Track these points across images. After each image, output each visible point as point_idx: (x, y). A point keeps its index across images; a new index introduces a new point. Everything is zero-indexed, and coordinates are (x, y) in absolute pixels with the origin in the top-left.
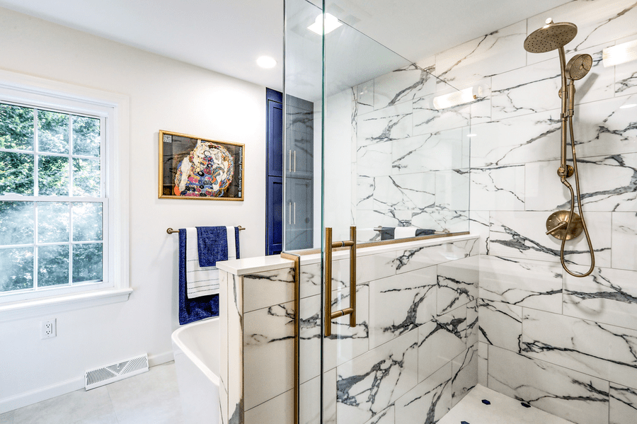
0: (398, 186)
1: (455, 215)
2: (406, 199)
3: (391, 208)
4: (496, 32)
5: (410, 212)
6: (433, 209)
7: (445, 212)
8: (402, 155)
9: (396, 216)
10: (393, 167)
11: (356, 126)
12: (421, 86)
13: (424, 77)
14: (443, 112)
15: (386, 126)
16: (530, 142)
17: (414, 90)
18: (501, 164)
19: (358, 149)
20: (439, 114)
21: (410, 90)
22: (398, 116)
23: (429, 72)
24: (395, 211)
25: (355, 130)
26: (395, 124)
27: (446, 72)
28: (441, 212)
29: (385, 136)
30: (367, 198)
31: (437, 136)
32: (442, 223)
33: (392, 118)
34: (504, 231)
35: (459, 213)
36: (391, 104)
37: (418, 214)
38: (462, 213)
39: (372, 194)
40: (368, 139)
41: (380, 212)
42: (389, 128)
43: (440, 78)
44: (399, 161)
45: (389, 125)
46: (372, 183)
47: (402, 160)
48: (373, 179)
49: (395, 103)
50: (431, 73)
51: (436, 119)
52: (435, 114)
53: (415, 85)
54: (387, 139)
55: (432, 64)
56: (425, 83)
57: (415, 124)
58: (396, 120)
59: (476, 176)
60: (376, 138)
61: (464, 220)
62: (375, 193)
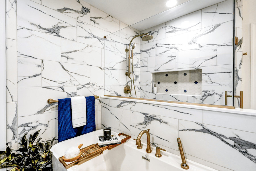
0: (66, 70)
1: (99, 88)
2: (72, 79)
3: (61, 85)
4: (112, 17)
5: (76, 88)
6: (89, 85)
7: (95, 87)
8: (70, 51)
9: (65, 90)
10: (62, 56)
11: (14, 4)
12: (82, 15)
13: (84, 11)
14: (93, 37)
15: (56, 24)
16: (120, 62)
17: (77, 14)
18: (114, 68)
19: (19, 28)
20: (92, 37)
21: (75, 12)
22: (66, 23)
23: (87, 11)
24: (64, 87)
25: (13, 6)
26: (64, 27)
27: (95, 18)
28: (93, 87)
29: (54, 31)
30: (34, 76)
31: (91, 47)
32: (93, 92)
33: (60, 22)
34: (114, 93)
35: (101, 87)
36: (59, 10)
37: (81, 88)
38: (102, 87)
39: (40, 73)
40: (34, 25)
41: (49, 88)
42: (58, 28)
43: (92, 19)
44: (67, 54)
45: (58, 25)
46: (41, 64)
47: (69, 53)
48: (41, 61)
49: (63, 13)
50: (88, 12)
51: (90, 39)
52: (90, 35)
53: (78, 12)
54: (56, 34)
55: (88, 8)
56: (84, 15)
57: (78, 35)
58: (65, 25)
59: (107, 71)
60: (44, 29)
61: (102, 90)
62: (43, 72)
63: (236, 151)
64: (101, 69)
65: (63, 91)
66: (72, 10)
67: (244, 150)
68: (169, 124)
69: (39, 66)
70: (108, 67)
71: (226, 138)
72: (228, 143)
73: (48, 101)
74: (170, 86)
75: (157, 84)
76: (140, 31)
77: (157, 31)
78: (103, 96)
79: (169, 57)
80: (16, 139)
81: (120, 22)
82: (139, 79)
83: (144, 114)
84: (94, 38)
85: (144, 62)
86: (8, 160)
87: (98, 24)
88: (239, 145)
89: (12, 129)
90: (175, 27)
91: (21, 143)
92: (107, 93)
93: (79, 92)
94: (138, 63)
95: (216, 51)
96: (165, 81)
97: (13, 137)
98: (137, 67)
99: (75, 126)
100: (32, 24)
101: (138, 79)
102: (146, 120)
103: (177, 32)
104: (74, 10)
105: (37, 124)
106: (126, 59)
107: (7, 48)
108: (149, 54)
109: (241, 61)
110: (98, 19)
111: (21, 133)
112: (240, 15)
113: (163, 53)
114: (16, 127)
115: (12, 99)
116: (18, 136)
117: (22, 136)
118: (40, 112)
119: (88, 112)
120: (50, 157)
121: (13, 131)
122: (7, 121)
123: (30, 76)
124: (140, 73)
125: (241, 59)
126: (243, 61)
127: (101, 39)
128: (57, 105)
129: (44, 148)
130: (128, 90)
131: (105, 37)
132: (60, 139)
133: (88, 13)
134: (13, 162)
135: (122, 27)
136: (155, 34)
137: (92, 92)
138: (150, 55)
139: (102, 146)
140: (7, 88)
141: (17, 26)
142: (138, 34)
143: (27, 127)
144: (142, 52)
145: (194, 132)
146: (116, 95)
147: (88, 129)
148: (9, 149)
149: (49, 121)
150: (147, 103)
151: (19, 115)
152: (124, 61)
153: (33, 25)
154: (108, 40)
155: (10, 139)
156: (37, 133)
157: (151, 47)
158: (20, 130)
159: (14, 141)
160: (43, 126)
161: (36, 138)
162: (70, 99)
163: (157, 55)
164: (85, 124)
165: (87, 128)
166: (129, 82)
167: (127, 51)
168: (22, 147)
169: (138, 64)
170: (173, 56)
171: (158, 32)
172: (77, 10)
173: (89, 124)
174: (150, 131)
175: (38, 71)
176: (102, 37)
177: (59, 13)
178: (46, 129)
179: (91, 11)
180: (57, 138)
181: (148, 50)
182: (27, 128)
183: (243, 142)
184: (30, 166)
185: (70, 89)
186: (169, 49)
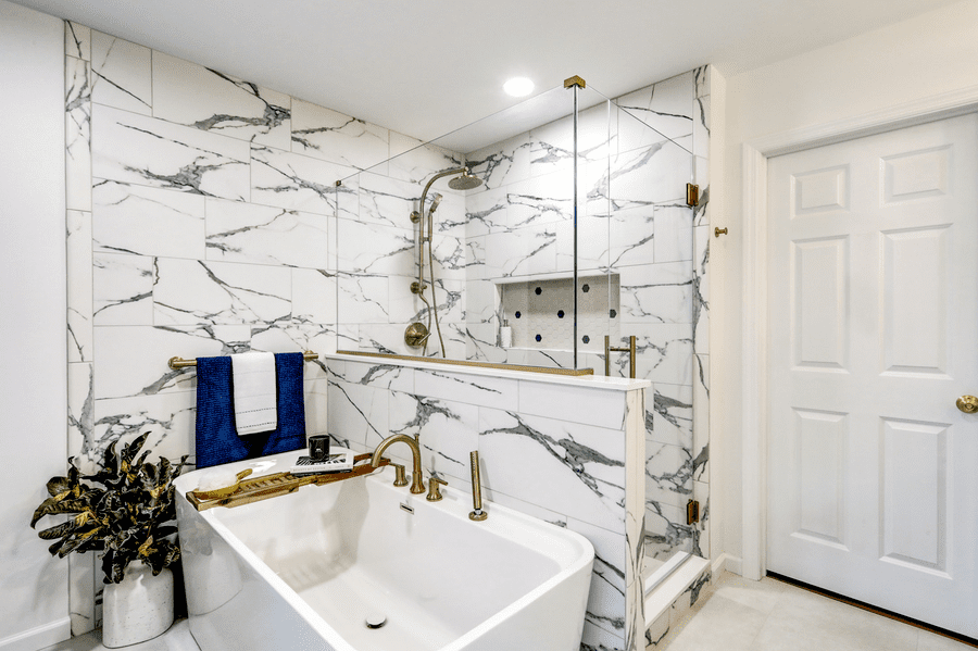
0: (220, 282)
1: (321, 330)
2: (237, 305)
3: (204, 321)
4: (364, 122)
5: (247, 329)
6: (289, 323)
7: (307, 326)
8: (232, 229)
9: (217, 335)
10: (208, 245)
11: (85, 125)
12: (265, 128)
13: (271, 117)
14: (301, 185)
15: (190, 163)
16: (391, 254)
17: (252, 127)
18: (369, 272)
19: (96, 182)
20: (297, 186)
21: (245, 123)
22: (219, 155)
23: (280, 116)
24: (213, 326)
25: (81, 132)
26: (212, 167)
27: (307, 132)
28: (301, 326)
29: (187, 181)
30: (134, 299)
31: (294, 216)
32: (303, 342)
33: (203, 154)
34: (370, 344)
35: (325, 327)
36: (201, 125)
37: (263, 330)
38: (329, 328)
39: (148, 291)
40: (134, 170)
41: (173, 330)
42: (197, 171)
43: (297, 136)
44: (221, 237)
45: (197, 164)
46: (150, 267)
47: (229, 236)
48: (152, 261)
49: (212, 130)
50: (283, 118)
51: (291, 191)
52: (290, 183)
53: (253, 122)
54: (190, 188)
55: (285, 106)
56: (273, 129)
57: (254, 184)
58: (215, 161)
59: (344, 281)
60: (158, 177)
61: (330, 336)
62: (157, 290)
63: (567, 470)
64: (328, 275)
65: (212, 336)
66: (237, 118)
67: (579, 467)
68: (462, 418)
69: (147, 273)
70: (351, 270)
71: (554, 443)
72: (556, 455)
73: (171, 364)
74: (548, 323)
75: (512, 319)
76: (466, 155)
77: (509, 155)
78: (333, 354)
79: (539, 235)
80: (91, 453)
81: (390, 133)
82: (461, 304)
83: (416, 397)
84: (303, 191)
85: (476, 250)
86: (71, 496)
87: (317, 148)
88: (573, 455)
89: (81, 426)
90: (555, 146)
91: (103, 462)
92: (346, 345)
93: (255, 341)
94: (457, 253)
95: (651, 223)
96: (533, 310)
97: (84, 446)
98: (454, 267)
99: (242, 431)
100: (129, 168)
101: (458, 302)
102: (421, 414)
103: (560, 161)
104: (243, 119)
105: (143, 419)
106: (413, 242)
107: (68, 234)
108: (489, 224)
109: (707, 253)
110: (316, 133)
111: (103, 439)
112: (703, 122)
113: (525, 225)
114: (89, 424)
115: (80, 356)
116: (96, 445)
117: (105, 445)
118: (149, 390)
119: (282, 396)
120: (169, 495)
121: (83, 433)
122: (69, 407)
123: (124, 299)
124: (464, 284)
125: (705, 247)
126: (710, 252)
127: (327, 190)
128: (195, 373)
129: (157, 476)
130: (418, 338)
131: (338, 184)
132: (201, 463)
133: (286, 122)
134: (83, 501)
135: (398, 148)
136: (505, 163)
137: (298, 341)
138: (493, 229)
139: (299, 476)
140: (69, 327)
141: (92, 177)
142: (459, 163)
143: (116, 425)
144: (471, 218)
145: (503, 434)
146: (377, 351)
147: (283, 443)
148: (74, 472)
149: (172, 415)
150: (421, 369)
151: (96, 395)
152: (404, 249)
153: (130, 172)
154: (350, 192)
155: (76, 451)
156: (141, 440)
157: (493, 205)
158: (100, 431)
159: (86, 456)
160: (158, 425)
161: (137, 452)
162: (230, 358)
163: (509, 230)
164: (273, 427)
165: (278, 440)
166: (424, 311)
167: (415, 218)
168: (105, 470)
169: (458, 257)
170: (549, 232)
171: (511, 159)
172: (249, 116)
173: (285, 430)
174: (420, 438)
175: (144, 285)
176: (331, 184)
177: (201, 132)
178: (165, 435)
179: (293, 114)
180: (192, 460)
181: (487, 213)
182: (117, 429)
183: (577, 447)
184: (122, 511)
185: (230, 331)
186: (540, 212)
